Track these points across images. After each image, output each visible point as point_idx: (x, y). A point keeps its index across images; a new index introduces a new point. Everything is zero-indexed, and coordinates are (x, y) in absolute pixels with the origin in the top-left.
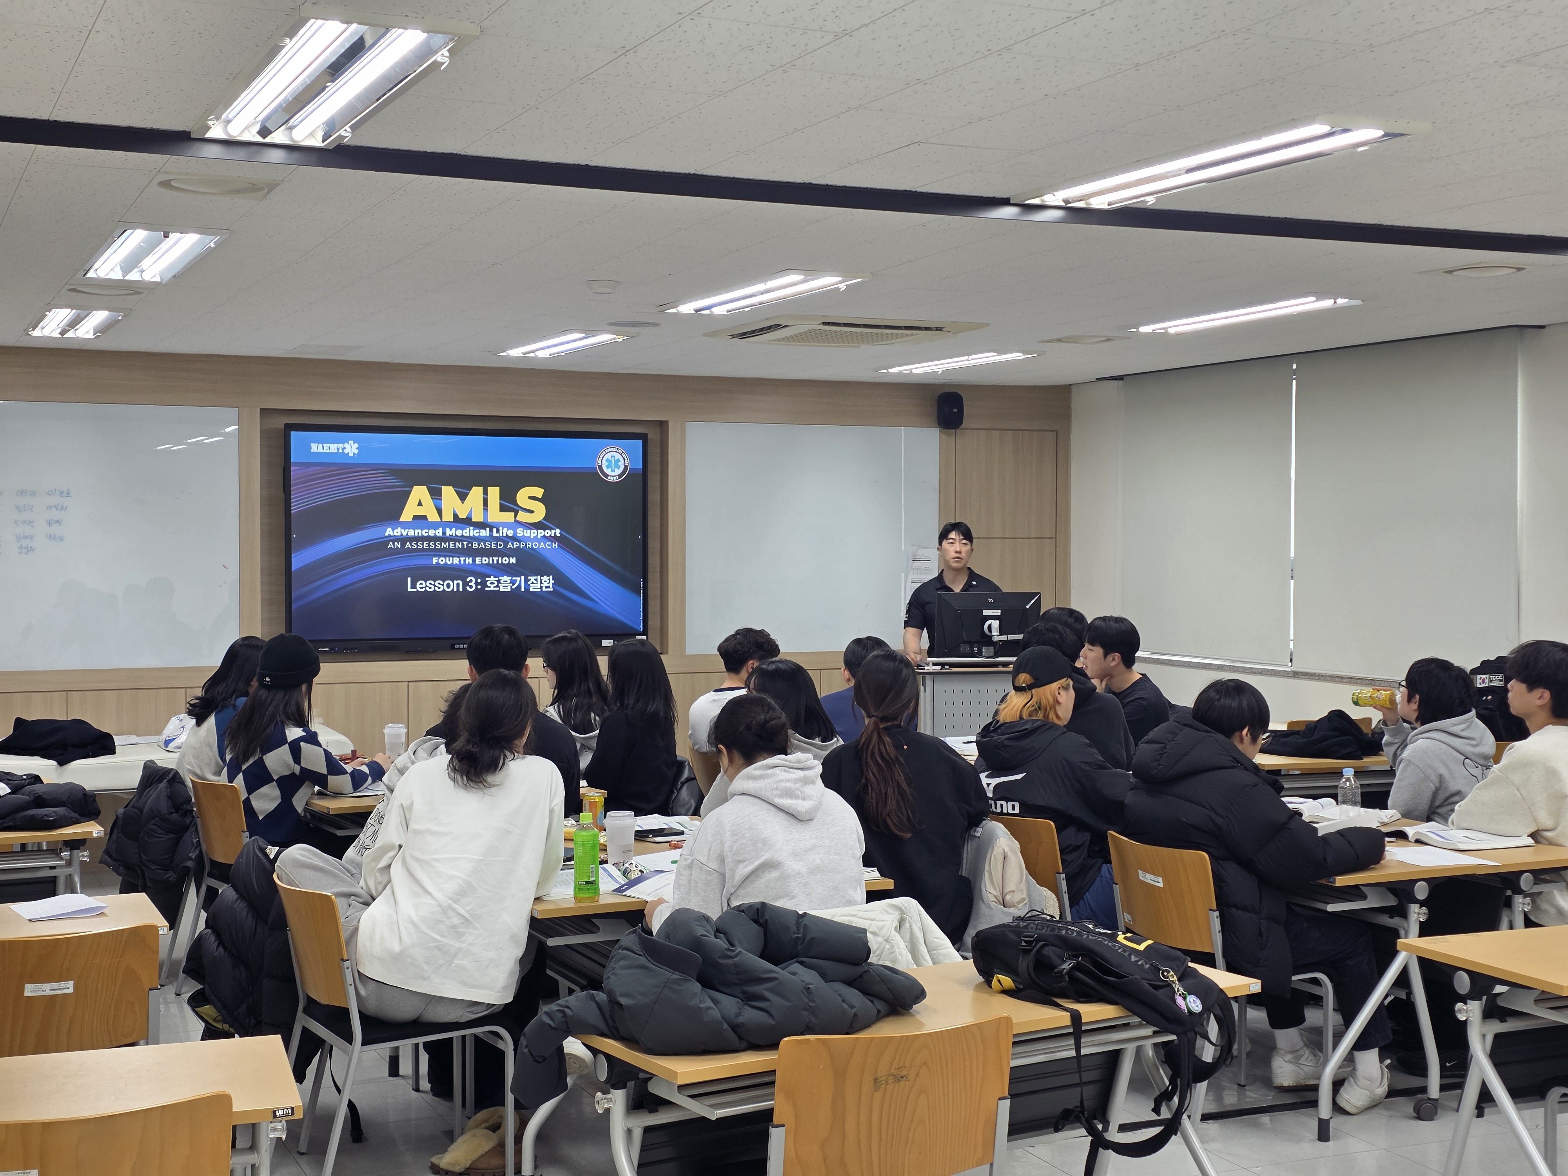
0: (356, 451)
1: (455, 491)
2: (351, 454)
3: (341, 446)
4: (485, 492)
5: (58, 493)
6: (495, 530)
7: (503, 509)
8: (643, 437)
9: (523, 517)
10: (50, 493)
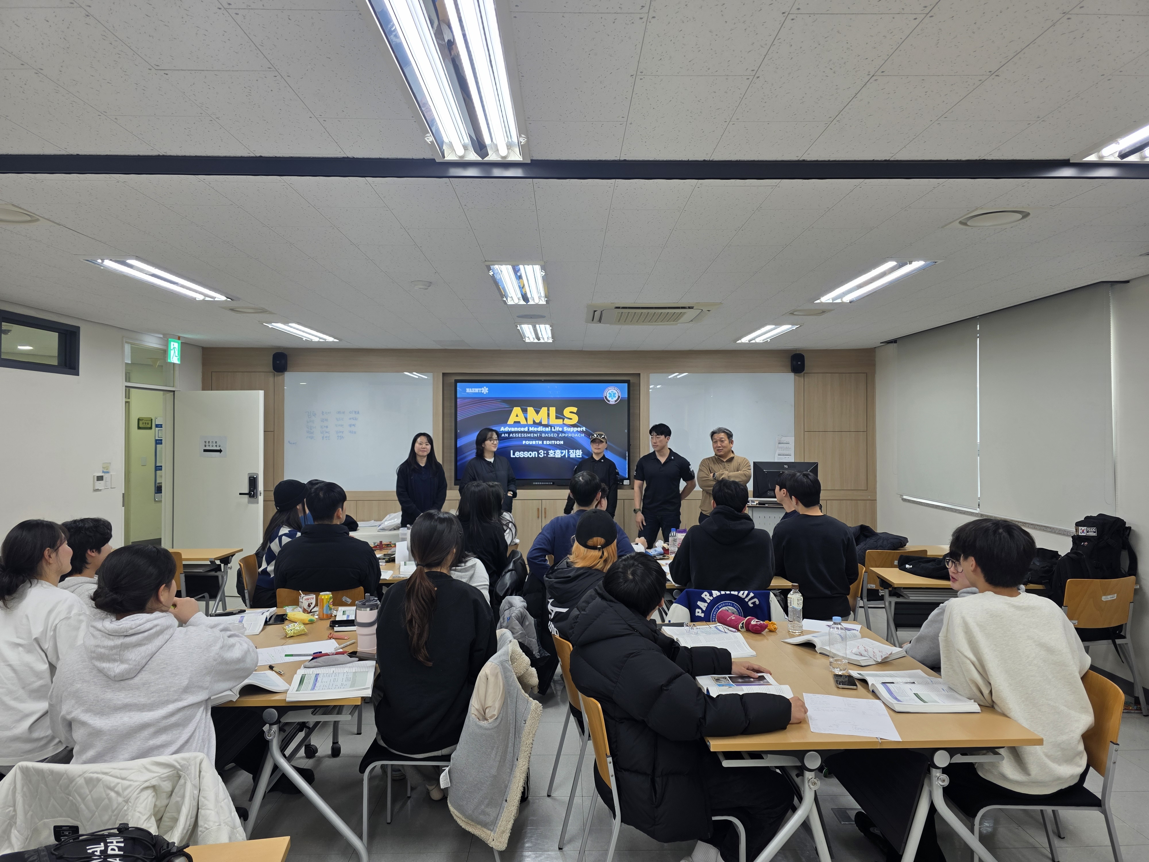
0: (487, 392)
1: (534, 410)
2: (485, 393)
3: (480, 389)
4: (548, 410)
5: (354, 412)
6: (553, 428)
7: (557, 418)
8: (628, 382)
9: (566, 421)
10: (350, 413)
